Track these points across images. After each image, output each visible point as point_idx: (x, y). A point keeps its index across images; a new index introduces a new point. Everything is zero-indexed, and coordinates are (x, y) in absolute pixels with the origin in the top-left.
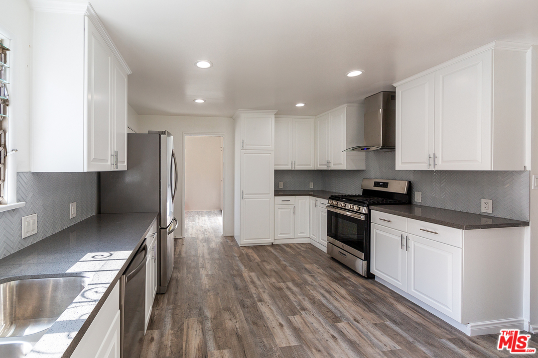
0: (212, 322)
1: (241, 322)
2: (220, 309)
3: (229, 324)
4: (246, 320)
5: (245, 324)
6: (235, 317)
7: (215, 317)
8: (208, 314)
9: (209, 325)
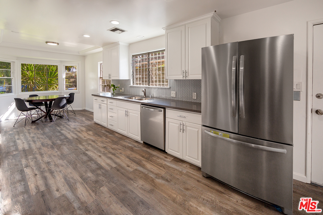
0: (152, 178)
1: (135, 188)
2: (157, 189)
3: (141, 182)
4: (132, 192)
5: (131, 188)
6: (141, 188)
7: (154, 181)
8: (159, 181)
9: (151, 175)
